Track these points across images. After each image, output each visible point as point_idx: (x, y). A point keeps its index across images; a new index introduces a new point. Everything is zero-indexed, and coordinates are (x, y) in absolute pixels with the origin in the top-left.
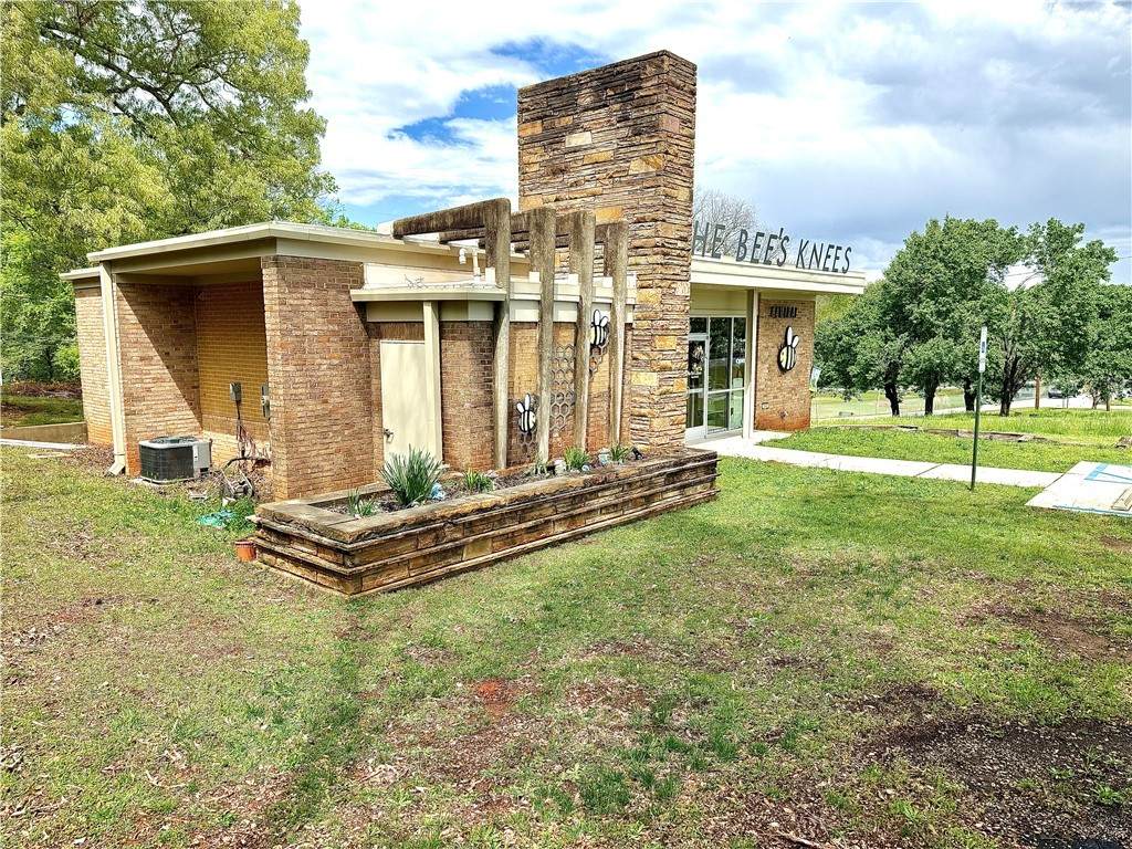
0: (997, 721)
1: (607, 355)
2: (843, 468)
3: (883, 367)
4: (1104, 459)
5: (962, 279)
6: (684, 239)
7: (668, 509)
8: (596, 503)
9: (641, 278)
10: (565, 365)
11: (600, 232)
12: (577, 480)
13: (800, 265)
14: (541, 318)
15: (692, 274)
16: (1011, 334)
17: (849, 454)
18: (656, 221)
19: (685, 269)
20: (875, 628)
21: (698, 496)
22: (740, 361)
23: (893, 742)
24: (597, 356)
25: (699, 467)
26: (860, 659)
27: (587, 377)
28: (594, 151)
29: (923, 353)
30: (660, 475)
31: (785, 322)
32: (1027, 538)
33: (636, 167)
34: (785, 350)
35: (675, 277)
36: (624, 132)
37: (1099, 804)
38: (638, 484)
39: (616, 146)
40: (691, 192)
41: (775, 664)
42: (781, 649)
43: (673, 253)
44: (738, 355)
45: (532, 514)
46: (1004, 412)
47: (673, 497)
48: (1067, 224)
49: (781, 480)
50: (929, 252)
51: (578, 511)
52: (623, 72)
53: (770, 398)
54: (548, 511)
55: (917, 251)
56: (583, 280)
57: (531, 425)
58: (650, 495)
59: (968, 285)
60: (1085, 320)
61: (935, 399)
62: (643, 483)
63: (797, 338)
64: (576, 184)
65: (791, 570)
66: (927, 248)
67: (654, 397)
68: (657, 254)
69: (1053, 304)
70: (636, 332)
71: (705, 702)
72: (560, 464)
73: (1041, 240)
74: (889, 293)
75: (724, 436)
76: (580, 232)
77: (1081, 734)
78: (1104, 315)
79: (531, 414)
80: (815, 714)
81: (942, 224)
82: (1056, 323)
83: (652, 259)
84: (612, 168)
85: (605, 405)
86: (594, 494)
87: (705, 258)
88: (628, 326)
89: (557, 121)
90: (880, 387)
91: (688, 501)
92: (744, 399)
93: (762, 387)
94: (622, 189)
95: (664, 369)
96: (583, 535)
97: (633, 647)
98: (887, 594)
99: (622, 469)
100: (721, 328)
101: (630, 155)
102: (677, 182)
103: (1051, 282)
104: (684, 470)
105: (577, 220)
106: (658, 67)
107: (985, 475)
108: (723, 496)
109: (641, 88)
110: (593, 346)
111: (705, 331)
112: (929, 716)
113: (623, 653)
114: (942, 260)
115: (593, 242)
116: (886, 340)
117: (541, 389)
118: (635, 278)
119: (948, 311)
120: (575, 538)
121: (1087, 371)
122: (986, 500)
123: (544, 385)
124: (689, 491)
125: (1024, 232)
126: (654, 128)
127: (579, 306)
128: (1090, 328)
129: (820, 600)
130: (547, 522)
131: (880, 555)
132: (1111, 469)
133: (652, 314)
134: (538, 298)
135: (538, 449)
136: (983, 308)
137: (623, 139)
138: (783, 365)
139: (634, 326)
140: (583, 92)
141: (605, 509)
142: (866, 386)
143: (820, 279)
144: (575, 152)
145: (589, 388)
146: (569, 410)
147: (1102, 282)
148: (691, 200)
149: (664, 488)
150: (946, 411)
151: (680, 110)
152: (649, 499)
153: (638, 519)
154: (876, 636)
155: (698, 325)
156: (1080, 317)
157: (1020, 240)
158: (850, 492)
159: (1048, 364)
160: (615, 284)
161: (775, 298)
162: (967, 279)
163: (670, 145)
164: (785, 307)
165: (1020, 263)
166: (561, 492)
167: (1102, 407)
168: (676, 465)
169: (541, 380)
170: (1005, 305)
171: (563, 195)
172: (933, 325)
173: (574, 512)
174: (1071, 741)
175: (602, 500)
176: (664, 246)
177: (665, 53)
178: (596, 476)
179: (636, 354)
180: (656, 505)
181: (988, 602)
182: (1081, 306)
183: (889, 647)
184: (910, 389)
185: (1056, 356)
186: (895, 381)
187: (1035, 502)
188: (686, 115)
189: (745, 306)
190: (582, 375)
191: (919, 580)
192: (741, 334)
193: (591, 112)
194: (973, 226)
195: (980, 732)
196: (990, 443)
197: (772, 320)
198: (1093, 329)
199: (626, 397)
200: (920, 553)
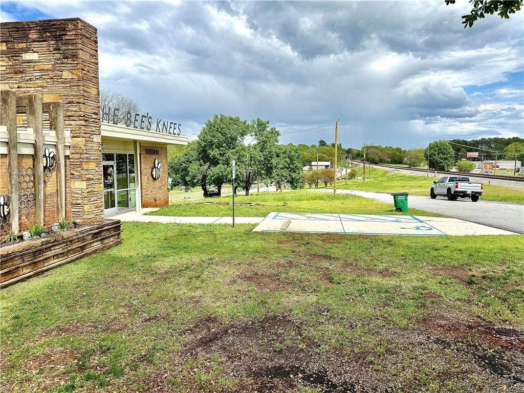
0: (240, 325)
1: (55, 172)
2: (182, 222)
3: (200, 177)
4: (279, 211)
5: (228, 141)
6: (95, 114)
7: (94, 252)
8: (50, 253)
9: (73, 132)
10: (27, 179)
11: (46, 106)
12: (38, 242)
13: (158, 130)
14: (9, 151)
15: (102, 131)
16: (247, 163)
17: (185, 216)
18: (80, 103)
19: (97, 128)
20: (193, 294)
21: (111, 243)
22: (132, 175)
23: (198, 346)
24: (49, 173)
25: (111, 228)
26: (185, 310)
27: (42, 185)
28: (40, 64)
29: (216, 171)
30: (89, 234)
31: (154, 156)
32: (253, 244)
33: (66, 75)
34: (154, 170)
35: (92, 132)
36: (58, 56)
37: (275, 351)
38: (76, 240)
39: (53, 63)
40: (98, 91)
41: (146, 321)
42: (149, 313)
43: (90, 121)
44: (131, 172)
45: (7, 265)
46: (247, 194)
47: (97, 245)
48: (264, 120)
49: (154, 231)
50: (215, 129)
51: (39, 259)
52: (55, 25)
53: (149, 192)
54: (18, 262)
55: (210, 128)
56: (36, 131)
57: (6, 213)
58: (83, 246)
59: (231, 143)
60: (271, 158)
61: (221, 190)
62: (79, 240)
63: (160, 164)
64: (31, 80)
65: (156, 273)
66: (214, 127)
67: (84, 194)
68: (81, 120)
69: (261, 151)
70: (72, 160)
71: (108, 349)
72: (26, 234)
73: (255, 126)
74: (200, 145)
75: (126, 212)
76: (33, 105)
77: (270, 323)
78: (278, 156)
79: (5, 207)
80: (163, 341)
81: (219, 117)
82: (262, 159)
83: (78, 123)
84: (51, 74)
85: (55, 199)
86: (49, 249)
87: (109, 124)
88: (67, 157)
89: (16, 45)
90: (200, 186)
91: (105, 247)
92: (136, 193)
93: (145, 187)
94: (58, 85)
95: (89, 179)
96: (43, 272)
97: (69, 329)
98: (198, 277)
99: (66, 234)
100: (121, 158)
101: (62, 68)
102: (91, 85)
103: (259, 143)
104: (102, 231)
105: (31, 100)
106: (75, 25)
107: (238, 220)
108: (124, 242)
109: (66, 35)
110: (45, 168)
111: (113, 160)
112: (213, 330)
113: (63, 334)
114: (220, 132)
115: (41, 111)
116: (201, 165)
117: (12, 192)
118: (69, 132)
119: (224, 154)
120: (37, 275)
121: (274, 177)
122: (238, 231)
123: (14, 190)
124: (106, 241)
125: (249, 123)
126: (75, 56)
127: (35, 146)
128: (273, 161)
129: (169, 285)
130: (17, 268)
131: (196, 260)
132: (281, 214)
133: (81, 151)
134: (7, 140)
135: (11, 227)
136: (237, 152)
137: (58, 59)
138: (154, 176)
139: (70, 157)
140: (32, 31)
141: (57, 256)
142: (194, 185)
143: (168, 137)
144: (28, 63)
145: (44, 191)
146: (32, 203)
147: (276, 143)
148: (98, 94)
149: (92, 241)
150: (226, 195)
151: (89, 49)
152: (83, 248)
153: (77, 259)
154: (193, 297)
155: (108, 157)
156: (270, 157)
157: (248, 126)
158: (185, 233)
159: (261, 175)
160: (57, 134)
161: (147, 145)
162: (230, 140)
163: (85, 66)
164: (153, 150)
165: (249, 135)
166: (27, 250)
167: (279, 190)
168: (97, 229)
169: (11, 187)
170: (244, 151)
171: (22, 85)
172: (219, 159)
173: (36, 260)
174: (266, 327)
175: (54, 251)
176: (85, 117)
177: (78, 19)
178: (49, 239)
179: (72, 172)
180: (87, 250)
181: (238, 274)
182: (270, 152)
183: (198, 302)
184: (211, 186)
185: (263, 171)
186: (205, 183)
187: (256, 229)
188: (93, 52)
189: (133, 148)
190: (39, 184)
191: (211, 268)
192: (132, 162)
193: (38, 43)
194: (231, 119)
195: (233, 332)
196: (241, 207)
197: (147, 156)
198: (274, 161)
199: (68, 195)
200: (212, 256)
